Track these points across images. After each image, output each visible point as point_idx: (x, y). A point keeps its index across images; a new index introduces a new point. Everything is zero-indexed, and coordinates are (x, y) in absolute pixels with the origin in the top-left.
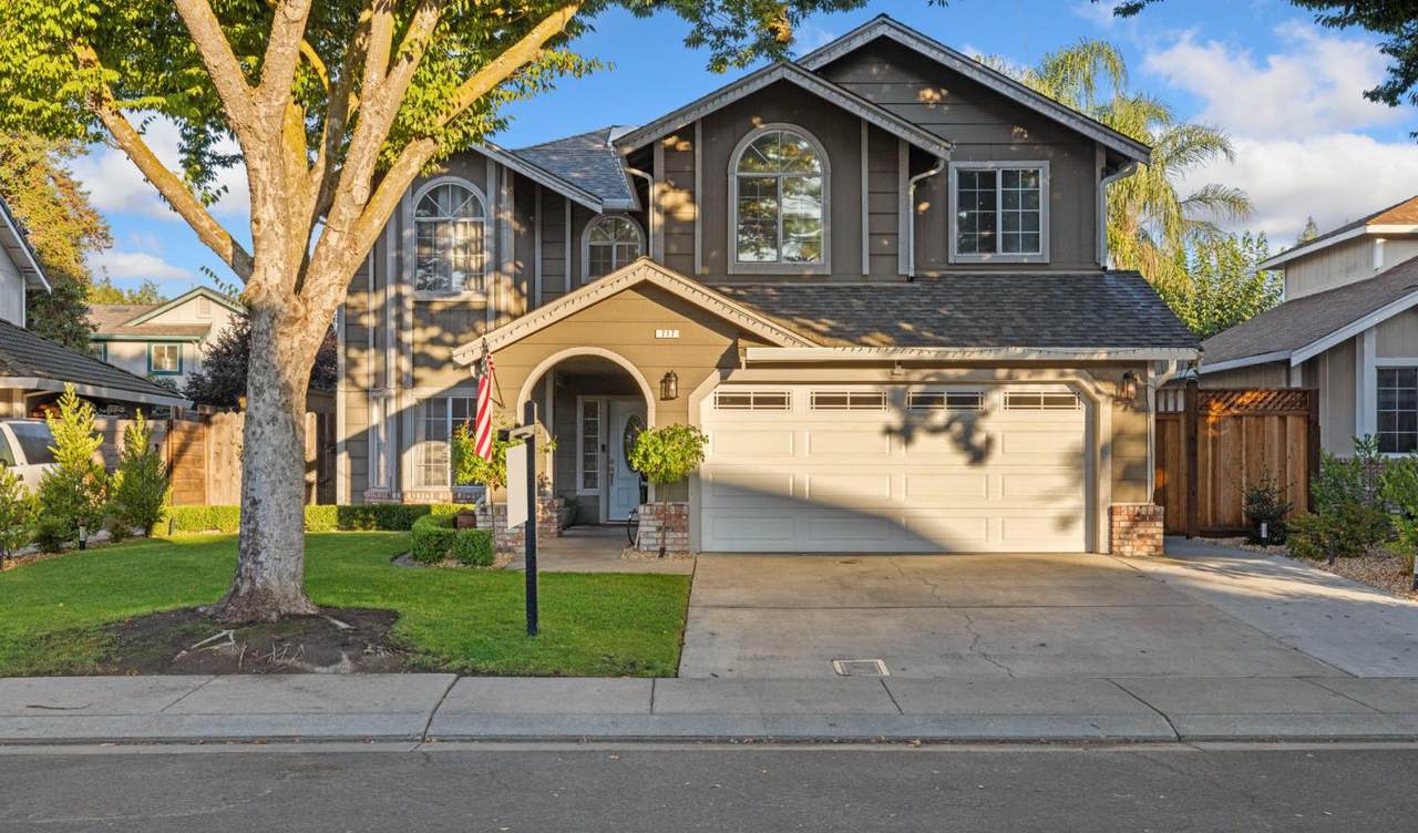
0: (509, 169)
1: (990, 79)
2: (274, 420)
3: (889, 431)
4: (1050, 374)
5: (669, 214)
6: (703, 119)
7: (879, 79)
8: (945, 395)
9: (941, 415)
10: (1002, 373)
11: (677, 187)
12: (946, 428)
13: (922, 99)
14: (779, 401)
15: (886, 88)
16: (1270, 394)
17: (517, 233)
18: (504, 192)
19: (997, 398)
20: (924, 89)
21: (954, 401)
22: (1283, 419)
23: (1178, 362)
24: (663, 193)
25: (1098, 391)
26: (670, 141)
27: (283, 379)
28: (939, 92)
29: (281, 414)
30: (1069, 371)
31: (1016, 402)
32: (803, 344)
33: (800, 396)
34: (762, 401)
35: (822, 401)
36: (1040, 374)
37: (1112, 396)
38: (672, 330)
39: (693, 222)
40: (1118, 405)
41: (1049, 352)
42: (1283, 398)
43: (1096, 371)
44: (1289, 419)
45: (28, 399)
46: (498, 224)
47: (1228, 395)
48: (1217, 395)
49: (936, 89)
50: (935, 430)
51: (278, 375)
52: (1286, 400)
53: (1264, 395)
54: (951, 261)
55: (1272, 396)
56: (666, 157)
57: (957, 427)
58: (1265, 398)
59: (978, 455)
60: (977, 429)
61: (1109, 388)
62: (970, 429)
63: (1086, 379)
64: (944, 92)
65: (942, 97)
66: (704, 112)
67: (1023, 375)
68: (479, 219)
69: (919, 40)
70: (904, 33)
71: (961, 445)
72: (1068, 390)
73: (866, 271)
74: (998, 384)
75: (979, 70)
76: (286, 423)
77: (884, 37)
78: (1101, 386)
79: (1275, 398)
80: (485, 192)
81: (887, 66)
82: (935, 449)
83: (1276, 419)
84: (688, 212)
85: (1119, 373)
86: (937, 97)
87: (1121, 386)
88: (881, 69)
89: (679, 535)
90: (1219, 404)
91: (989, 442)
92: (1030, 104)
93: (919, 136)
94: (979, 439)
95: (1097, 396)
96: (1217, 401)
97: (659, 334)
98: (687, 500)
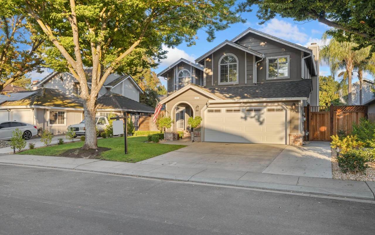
0: (194, 67)
1: (273, 39)
2: (87, 116)
3: (242, 118)
4: (276, 104)
5: (207, 74)
6: (213, 53)
7: (252, 41)
8: (253, 109)
9: (253, 114)
10: (265, 104)
11: (209, 68)
12: (254, 117)
13: (261, 45)
14: (219, 111)
15: (253, 43)
16: (353, 107)
17: (196, 79)
18: (193, 71)
19: (265, 110)
20: (261, 42)
21: (255, 110)
22: (357, 113)
23: (303, 100)
24: (206, 70)
25: (287, 108)
26: (208, 59)
27: (87, 109)
28: (265, 43)
29: (88, 115)
30: (280, 103)
31: (269, 110)
32: (220, 99)
33: (223, 110)
34: (216, 111)
35: (228, 111)
36: (274, 104)
37: (290, 109)
38: (198, 97)
39: (211, 75)
40: (292, 111)
41: (271, 99)
42: (357, 108)
43: (286, 103)
44: (359, 113)
45: (124, 112)
46: (192, 78)
47: (342, 107)
48: (339, 108)
49: (264, 42)
50: (252, 117)
51: (86, 109)
52: (358, 108)
53: (352, 107)
54: (267, 79)
55: (354, 107)
56: (206, 63)
57: (257, 117)
58: (352, 108)
59: (261, 123)
60: (261, 117)
61: (289, 107)
62: (259, 117)
63: (284, 105)
64: (266, 43)
65: (265, 44)
66: (213, 52)
67: (269, 104)
68: (189, 77)
69: (257, 32)
70: (254, 31)
71: (258, 121)
72: (281, 107)
73: (246, 83)
74: (265, 106)
75: (271, 37)
76: (89, 116)
77: (250, 33)
78: (287, 107)
79: (355, 108)
80: (190, 71)
81: (253, 39)
82: (252, 121)
83: (355, 114)
84: (211, 73)
85: (292, 103)
86: (264, 44)
87: (292, 106)
88: (252, 39)
89: (199, 138)
90: (339, 110)
91: (264, 120)
92: (283, 43)
93: (255, 53)
94: (261, 119)
95: (287, 109)
96: (339, 109)
97: (195, 98)
98: (200, 131)
